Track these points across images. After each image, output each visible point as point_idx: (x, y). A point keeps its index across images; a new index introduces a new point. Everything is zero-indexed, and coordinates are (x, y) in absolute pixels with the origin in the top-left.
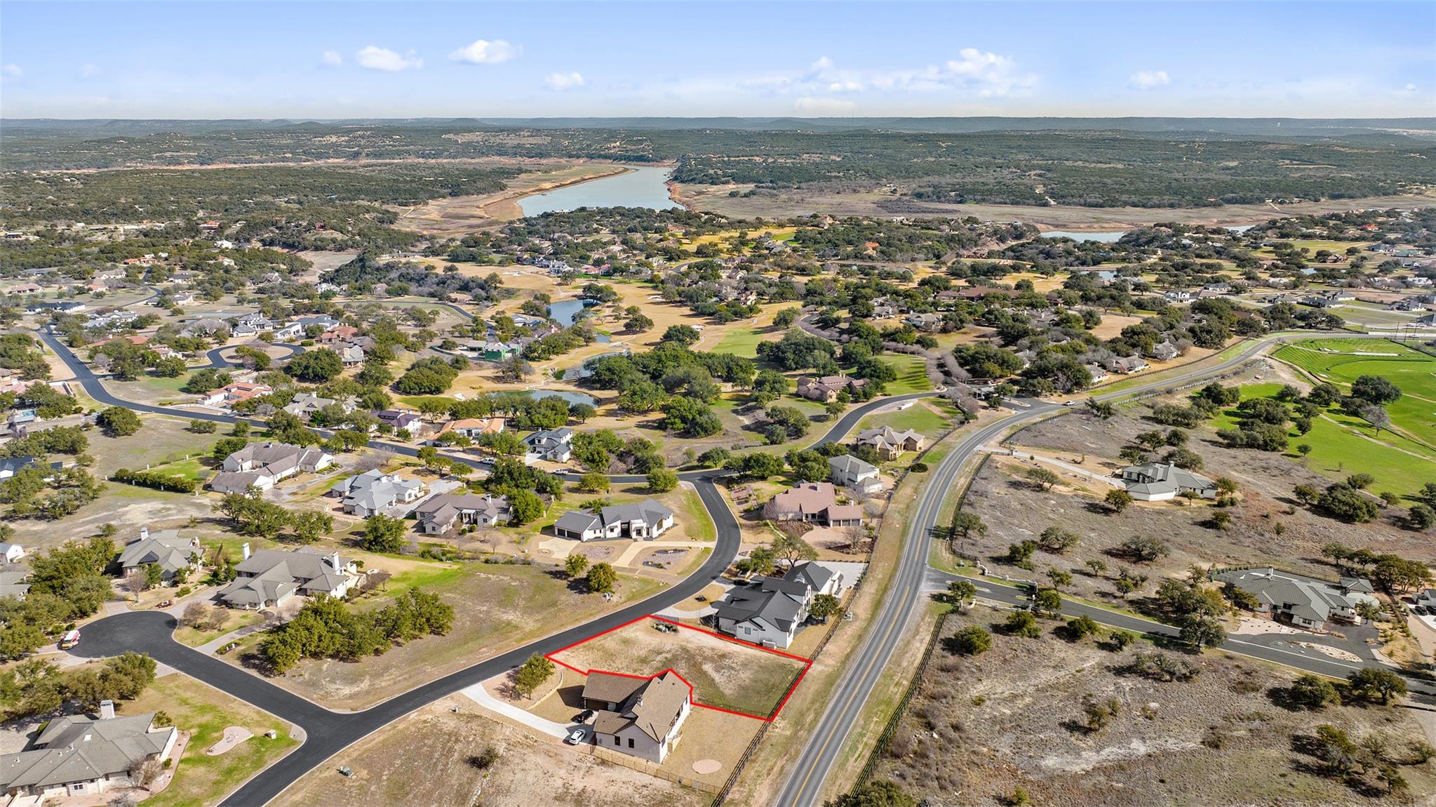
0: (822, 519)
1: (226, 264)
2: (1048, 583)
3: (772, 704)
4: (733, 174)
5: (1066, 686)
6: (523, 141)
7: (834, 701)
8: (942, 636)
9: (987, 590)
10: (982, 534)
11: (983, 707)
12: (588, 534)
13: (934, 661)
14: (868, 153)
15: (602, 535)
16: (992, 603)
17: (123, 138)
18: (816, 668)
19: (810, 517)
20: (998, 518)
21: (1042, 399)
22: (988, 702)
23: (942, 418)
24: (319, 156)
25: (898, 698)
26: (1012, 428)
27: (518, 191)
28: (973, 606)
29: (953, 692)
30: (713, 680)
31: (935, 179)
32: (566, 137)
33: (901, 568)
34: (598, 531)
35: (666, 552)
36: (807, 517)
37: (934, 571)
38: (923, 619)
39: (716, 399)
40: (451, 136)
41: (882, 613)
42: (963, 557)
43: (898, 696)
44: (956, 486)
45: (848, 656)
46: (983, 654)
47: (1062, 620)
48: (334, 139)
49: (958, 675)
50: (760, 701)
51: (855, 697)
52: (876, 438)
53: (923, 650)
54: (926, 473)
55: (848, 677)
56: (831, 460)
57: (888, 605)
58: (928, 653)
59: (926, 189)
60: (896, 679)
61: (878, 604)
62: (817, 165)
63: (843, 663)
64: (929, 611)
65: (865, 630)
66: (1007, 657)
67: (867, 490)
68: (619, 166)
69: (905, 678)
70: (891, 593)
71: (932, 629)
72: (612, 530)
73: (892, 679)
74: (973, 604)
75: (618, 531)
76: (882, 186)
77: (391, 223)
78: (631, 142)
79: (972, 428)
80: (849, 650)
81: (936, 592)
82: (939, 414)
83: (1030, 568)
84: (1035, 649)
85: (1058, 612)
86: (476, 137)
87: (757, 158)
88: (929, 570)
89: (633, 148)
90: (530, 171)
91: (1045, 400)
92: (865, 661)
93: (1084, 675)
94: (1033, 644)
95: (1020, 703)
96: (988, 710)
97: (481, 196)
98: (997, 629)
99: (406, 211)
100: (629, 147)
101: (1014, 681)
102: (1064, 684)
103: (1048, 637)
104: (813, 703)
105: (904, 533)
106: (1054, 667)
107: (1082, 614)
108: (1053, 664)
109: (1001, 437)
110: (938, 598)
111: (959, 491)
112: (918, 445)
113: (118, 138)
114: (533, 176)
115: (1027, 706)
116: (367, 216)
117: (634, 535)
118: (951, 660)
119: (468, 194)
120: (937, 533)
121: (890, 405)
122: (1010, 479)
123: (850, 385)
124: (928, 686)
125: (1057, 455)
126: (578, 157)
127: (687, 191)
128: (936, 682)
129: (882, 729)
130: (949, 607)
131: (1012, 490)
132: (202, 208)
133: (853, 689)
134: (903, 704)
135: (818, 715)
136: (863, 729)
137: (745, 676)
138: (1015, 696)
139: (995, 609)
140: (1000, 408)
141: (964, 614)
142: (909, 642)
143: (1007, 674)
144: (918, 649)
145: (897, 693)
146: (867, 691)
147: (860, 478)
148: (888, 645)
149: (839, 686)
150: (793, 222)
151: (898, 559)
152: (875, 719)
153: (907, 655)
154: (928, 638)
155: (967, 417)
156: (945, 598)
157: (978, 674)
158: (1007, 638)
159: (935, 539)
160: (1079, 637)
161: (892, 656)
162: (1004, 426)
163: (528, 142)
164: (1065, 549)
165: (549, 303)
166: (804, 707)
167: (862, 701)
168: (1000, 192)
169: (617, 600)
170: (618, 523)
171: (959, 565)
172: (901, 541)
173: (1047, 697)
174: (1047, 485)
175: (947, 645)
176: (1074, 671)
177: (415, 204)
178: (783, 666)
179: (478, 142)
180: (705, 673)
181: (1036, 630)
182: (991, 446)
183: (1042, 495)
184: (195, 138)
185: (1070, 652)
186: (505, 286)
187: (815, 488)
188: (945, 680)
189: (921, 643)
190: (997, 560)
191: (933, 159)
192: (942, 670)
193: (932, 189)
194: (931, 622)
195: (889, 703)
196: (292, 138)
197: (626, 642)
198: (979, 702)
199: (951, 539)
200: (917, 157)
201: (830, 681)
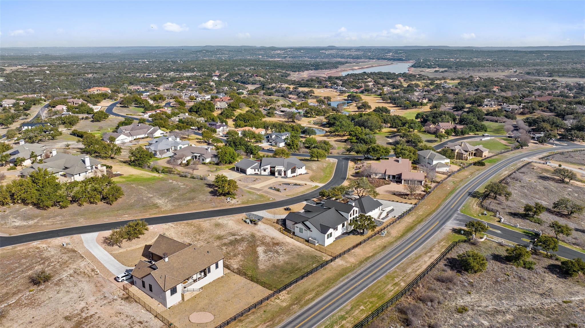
0: (398, 179)
1: (211, 84)
2: (551, 233)
3: (287, 281)
4: (438, 64)
5: (550, 312)
6: (352, 53)
7: (337, 287)
8: (449, 256)
9: (499, 232)
10: (507, 199)
11: (465, 315)
12: (250, 171)
13: (435, 272)
14: (506, 58)
15: (259, 173)
16: (500, 240)
17: (204, 50)
18: (339, 262)
19: (391, 177)
20: (524, 193)
21: (575, 142)
22: (470, 312)
23: (506, 145)
24: (272, 57)
25: (391, 295)
26: (550, 153)
27: (343, 69)
28: (483, 240)
29: (441, 298)
30: (258, 257)
31: (539, 67)
32: (370, 52)
33: (439, 211)
34: (257, 170)
35: (289, 184)
36: (389, 177)
37: (462, 215)
38: (439, 243)
39: (379, 131)
40: (324, 51)
41: (410, 235)
42: (488, 210)
43: (392, 293)
44: (501, 174)
45: (368, 258)
46: (478, 274)
47: (557, 259)
48: (279, 52)
49: (451, 286)
50: (280, 277)
51: (356, 287)
52: (456, 147)
53: (429, 263)
54: (484, 167)
55: (359, 272)
56: (420, 152)
57: (417, 230)
58: (432, 266)
59: (532, 71)
60: (397, 280)
61: (410, 229)
62: (479, 62)
63: (361, 262)
64: (446, 238)
65: (391, 243)
66: (499, 279)
67: (437, 170)
68: (390, 62)
69: (404, 281)
70: (423, 224)
71: (443, 250)
72: (265, 170)
73: (393, 279)
74: (483, 239)
75: (268, 171)
76: (510, 69)
77: (286, 77)
78: (397, 53)
79: (525, 150)
80: (371, 254)
81: (457, 227)
82: (505, 144)
83: (539, 222)
84: (526, 277)
85: (555, 253)
86: (333, 52)
87: (452, 60)
88: (459, 214)
89: (397, 55)
90: (351, 63)
91: (579, 143)
92: (378, 264)
93: (570, 307)
94: (526, 273)
95: (500, 318)
96: (469, 319)
97: (327, 70)
98: (497, 258)
99: (295, 74)
100: (395, 55)
101: (500, 299)
102: (548, 310)
103: (541, 271)
104: (319, 286)
105: (451, 192)
106: (541, 295)
107: (576, 258)
108: (541, 292)
109: (541, 156)
110: (458, 231)
111: (502, 177)
112: (484, 154)
113: (203, 50)
114: (351, 65)
115: (507, 322)
116: (277, 74)
117: (276, 174)
118: (449, 273)
119: (321, 69)
120: (474, 195)
121: (476, 138)
122: (541, 175)
123: (455, 128)
124: (421, 290)
125: (580, 167)
126: (373, 59)
127: (416, 70)
128: (429, 289)
129: (364, 316)
130: (464, 238)
131: (540, 181)
132: (218, 70)
133: (356, 282)
134: (391, 301)
135: (317, 295)
136: (347, 313)
137: (282, 259)
138: (497, 312)
139: (501, 244)
140: (545, 144)
141: (473, 244)
142: (420, 256)
143: (495, 292)
144: (427, 261)
145: (391, 290)
146: (367, 285)
147: (435, 162)
148: (404, 255)
149: (348, 278)
150: (459, 78)
151: (439, 205)
152: (362, 307)
153: (414, 265)
154: (437, 256)
155: (522, 145)
156: (463, 232)
157: (469, 288)
158: (504, 266)
159: (472, 198)
160: (571, 275)
161: (402, 264)
162: (546, 151)
163: (354, 53)
164: (573, 215)
165: (330, 101)
166: (311, 287)
167: (359, 291)
168: (573, 72)
169: (233, 202)
170: (269, 167)
171: (482, 214)
172: (447, 196)
173: (528, 318)
174: (567, 180)
175: (450, 262)
176: (560, 301)
177: (299, 71)
178: (315, 257)
179: (334, 54)
180: (256, 252)
181: (531, 263)
182: (534, 159)
183: (562, 185)
184: (229, 51)
185: (560, 285)
186: (315, 95)
187: (398, 161)
188: (437, 288)
189: (430, 258)
190: (514, 215)
191: (539, 61)
192: (438, 280)
193: (535, 71)
194: (445, 245)
195: (380, 297)
196: (264, 52)
197: (218, 225)
198: (462, 310)
199: (483, 199)
200: (531, 60)
201: (344, 272)
